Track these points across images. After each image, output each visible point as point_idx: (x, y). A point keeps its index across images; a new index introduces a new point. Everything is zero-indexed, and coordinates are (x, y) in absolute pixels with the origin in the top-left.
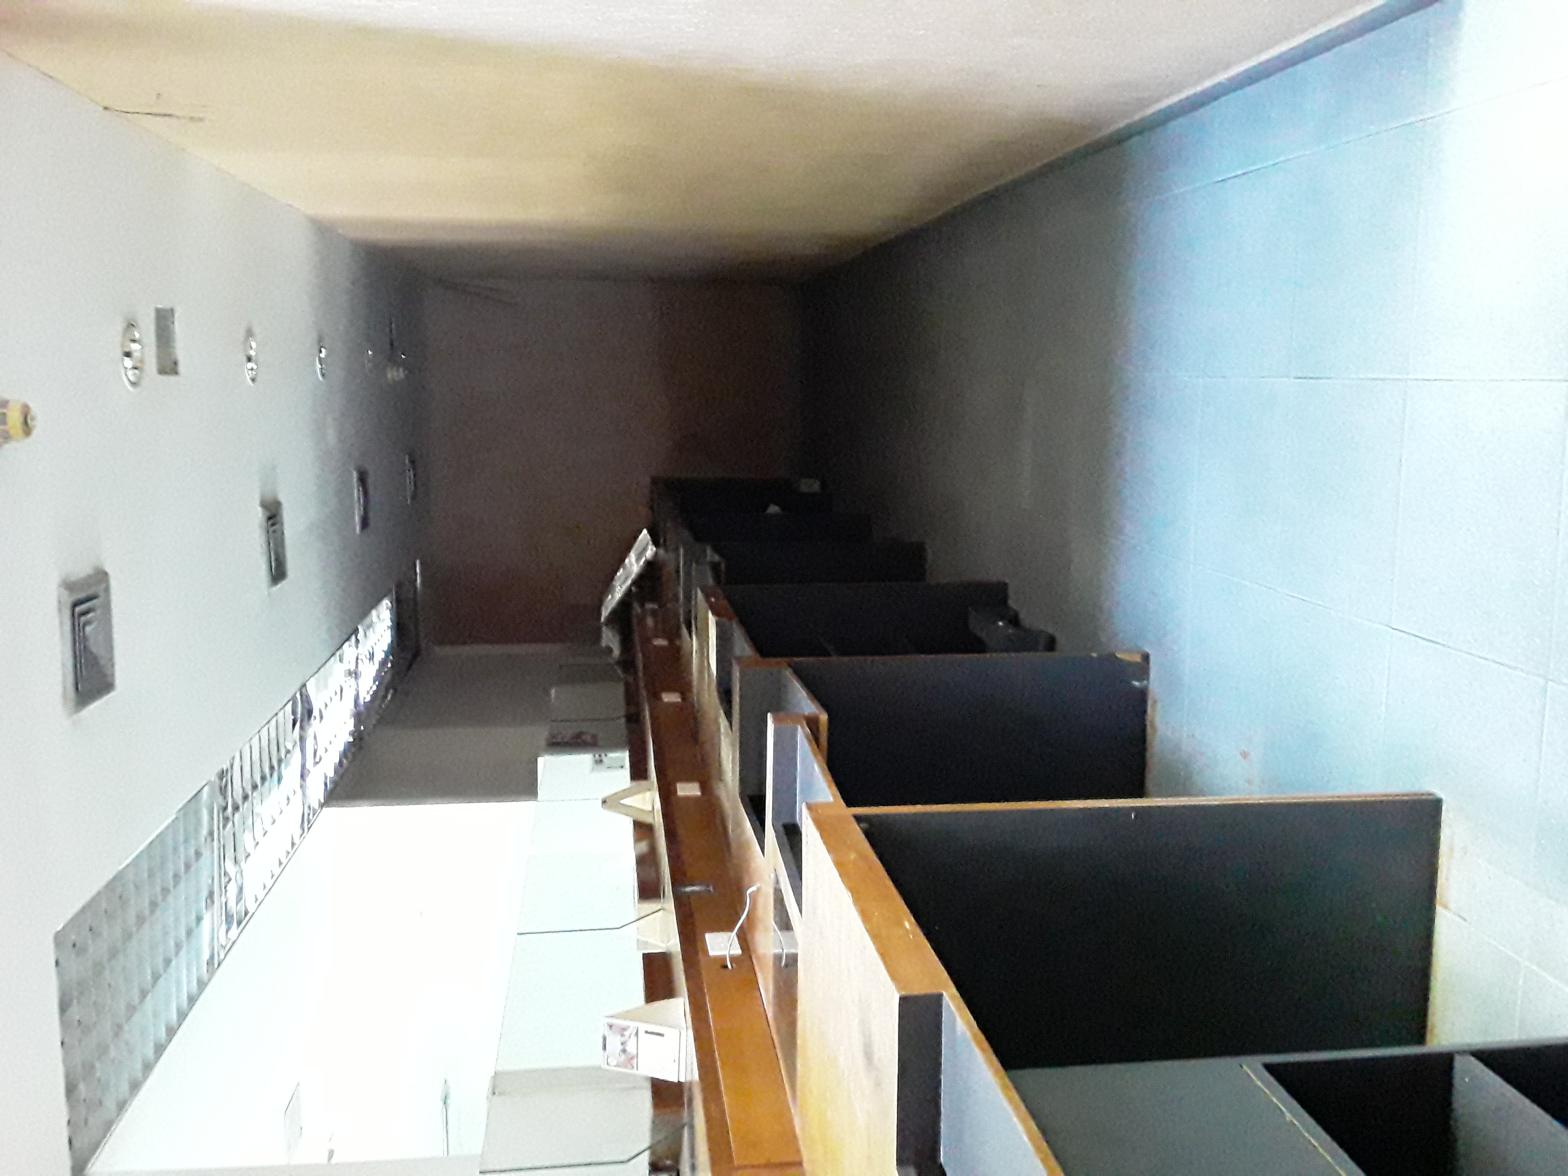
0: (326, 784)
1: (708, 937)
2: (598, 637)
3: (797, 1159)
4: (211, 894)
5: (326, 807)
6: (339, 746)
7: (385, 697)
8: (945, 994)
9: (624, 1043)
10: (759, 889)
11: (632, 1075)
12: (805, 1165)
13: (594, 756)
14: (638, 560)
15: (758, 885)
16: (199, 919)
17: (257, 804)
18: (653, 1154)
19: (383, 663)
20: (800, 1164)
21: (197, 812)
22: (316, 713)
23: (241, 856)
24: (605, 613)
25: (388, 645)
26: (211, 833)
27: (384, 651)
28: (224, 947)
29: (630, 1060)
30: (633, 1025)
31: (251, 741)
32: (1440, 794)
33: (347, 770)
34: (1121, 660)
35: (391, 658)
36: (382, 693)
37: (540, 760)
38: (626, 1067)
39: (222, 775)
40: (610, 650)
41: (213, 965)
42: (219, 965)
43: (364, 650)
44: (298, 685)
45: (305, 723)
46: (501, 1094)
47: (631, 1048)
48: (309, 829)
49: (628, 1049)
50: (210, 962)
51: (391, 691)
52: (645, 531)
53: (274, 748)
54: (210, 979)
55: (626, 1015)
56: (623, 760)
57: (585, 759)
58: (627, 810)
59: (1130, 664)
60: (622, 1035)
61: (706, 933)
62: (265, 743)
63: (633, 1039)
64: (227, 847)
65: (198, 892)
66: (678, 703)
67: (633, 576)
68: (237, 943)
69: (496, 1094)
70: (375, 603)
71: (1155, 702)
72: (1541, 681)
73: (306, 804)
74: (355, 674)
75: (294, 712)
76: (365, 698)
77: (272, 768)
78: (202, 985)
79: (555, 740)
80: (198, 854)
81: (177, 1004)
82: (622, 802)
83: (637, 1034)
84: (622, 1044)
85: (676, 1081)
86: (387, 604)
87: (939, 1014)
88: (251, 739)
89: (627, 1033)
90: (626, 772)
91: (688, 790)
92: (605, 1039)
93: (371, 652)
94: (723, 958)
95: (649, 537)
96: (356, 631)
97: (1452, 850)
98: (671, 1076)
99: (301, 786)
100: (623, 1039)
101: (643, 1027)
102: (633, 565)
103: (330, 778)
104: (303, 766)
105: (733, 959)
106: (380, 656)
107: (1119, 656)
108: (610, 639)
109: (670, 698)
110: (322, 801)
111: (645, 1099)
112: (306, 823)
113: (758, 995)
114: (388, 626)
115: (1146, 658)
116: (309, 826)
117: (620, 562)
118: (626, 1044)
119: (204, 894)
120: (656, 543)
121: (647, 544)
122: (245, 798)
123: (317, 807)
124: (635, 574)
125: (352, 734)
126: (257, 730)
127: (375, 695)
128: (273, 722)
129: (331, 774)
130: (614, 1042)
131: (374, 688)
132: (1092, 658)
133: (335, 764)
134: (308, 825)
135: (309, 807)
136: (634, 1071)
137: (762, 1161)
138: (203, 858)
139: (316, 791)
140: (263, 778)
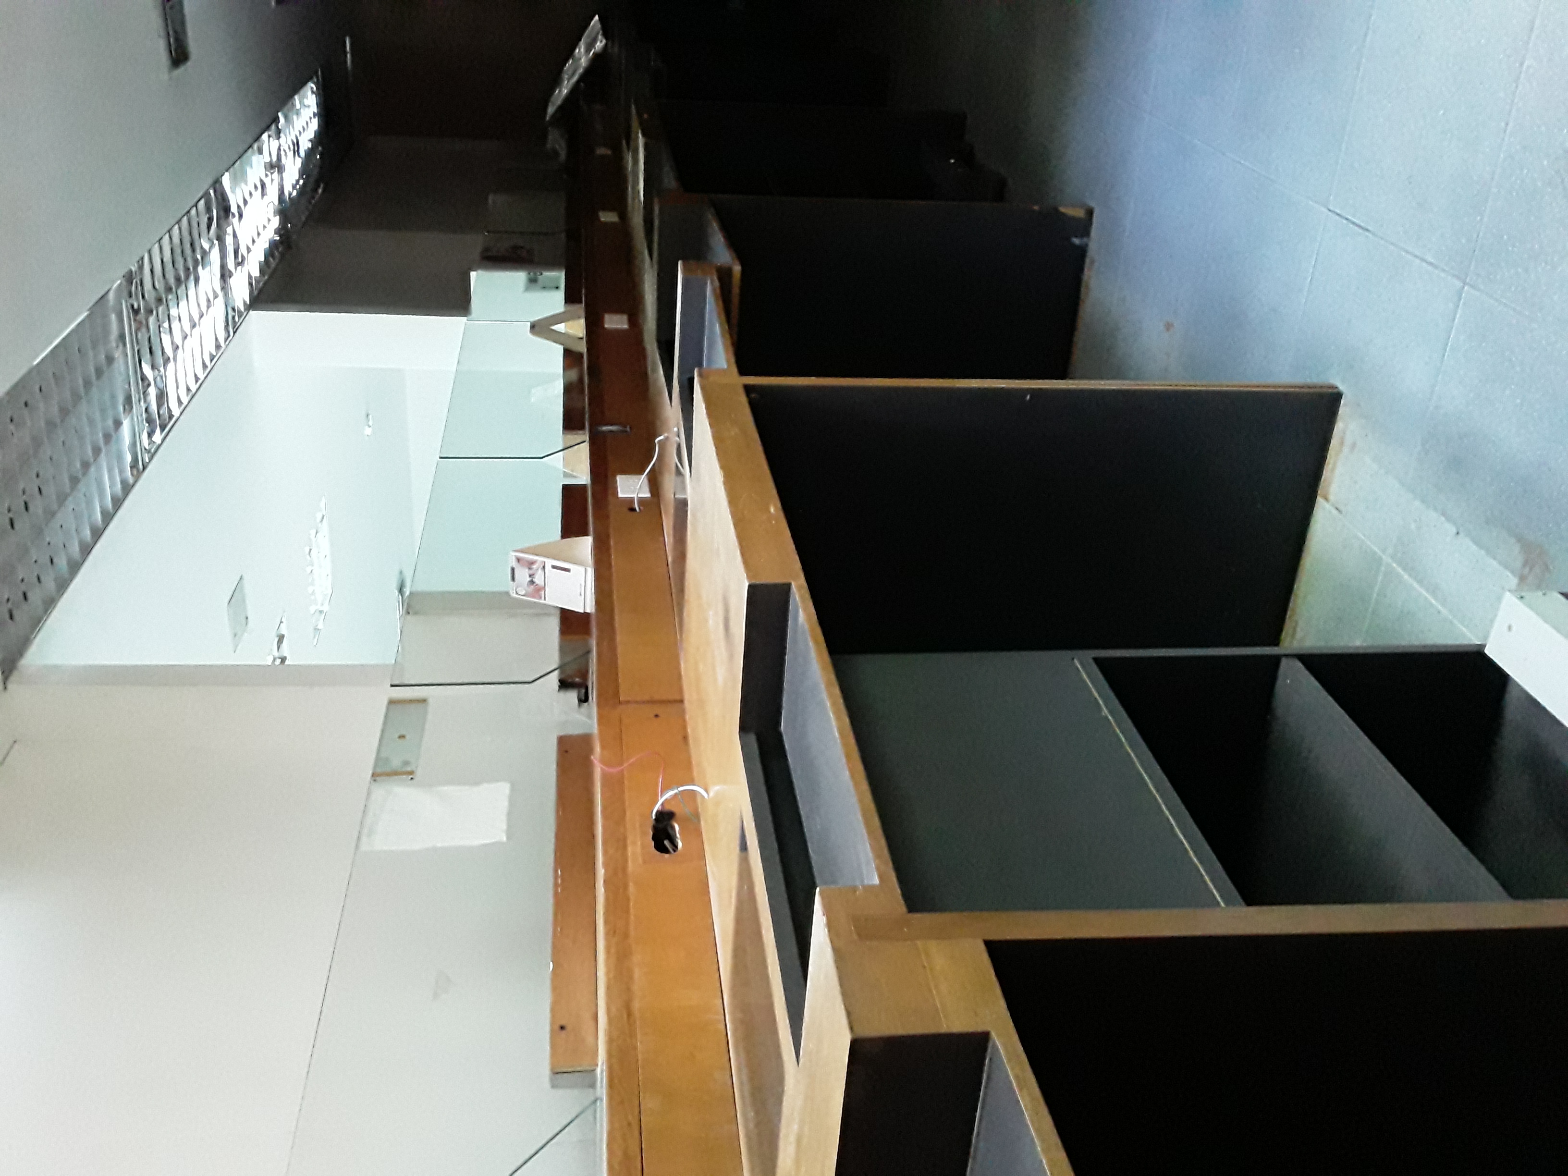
0: (251, 284)
1: (619, 478)
2: (544, 137)
3: (678, 698)
4: (128, 400)
5: (253, 310)
6: (263, 245)
7: (315, 190)
8: (793, 584)
9: (533, 574)
10: (667, 438)
11: (540, 604)
12: (686, 702)
13: (529, 274)
14: (588, 50)
15: (666, 435)
16: (118, 424)
17: (173, 307)
18: (561, 673)
19: (310, 153)
20: (681, 701)
21: (105, 316)
22: (234, 209)
23: (160, 360)
24: (551, 110)
25: (315, 132)
26: (122, 337)
27: (310, 140)
28: (149, 451)
29: (538, 590)
30: (540, 559)
31: (161, 241)
32: (1342, 388)
33: (275, 270)
34: (1063, 214)
35: (320, 148)
36: (310, 186)
37: (473, 274)
38: (533, 597)
39: (129, 278)
40: (556, 153)
41: (138, 468)
42: (144, 468)
43: (286, 141)
44: (210, 181)
45: (222, 222)
46: (416, 613)
47: (539, 580)
48: (234, 333)
49: (536, 580)
50: (134, 465)
51: (322, 186)
52: (597, 17)
53: (187, 246)
54: (136, 482)
55: (534, 551)
56: (559, 278)
57: (519, 277)
58: (556, 337)
59: (1073, 219)
60: (530, 569)
61: (618, 474)
62: (176, 240)
63: (540, 572)
64: (142, 352)
65: (113, 397)
66: (613, 223)
67: (581, 71)
68: (162, 448)
69: (410, 613)
70: (297, 87)
71: (1093, 262)
72: (1458, 284)
73: (229, 305)
74: (276, 166)
75: (209, 209)
76: (290, 194)
77: (187, 269)
78: (127, 488)
79: (490, 254)
80: (110, 360)
81: (101, 507)
82: (553, 328)
83: (544, 567)
84: (530, 576)
85: (582, 611)
86: (312, 88)
87: (787, 602)
88: (161, 238)
89: (534, 567)
90: (560, 295)
91: (615, 322)
92: (513, 570)
93: (295, 141)
94: (631, 500)
95: (599, 26)
96: (276, 120)
97: (1342, 443)
98: (578, 608)
99: (223, 288)
100: (531, 572)
101: (550, 563)
102: (582, 56)
103: (255, 277)
104: (223, 267)
105: (642, 501)
106: (305, 145)
107: (1062, 209)
108: (556, 141)
109: (608, 217)
110: (248, 302)
111: (553, 625)
112: (233, 324)
113: (662, 539)
114: (314, 113)
115: (1090, 213)
116: (235, 330)
117: (570, 53)
118: (534, 576)
119: (121, 399)
120: (606, 35)
121: (597, 34)
122: (159, 300)
123: (242, 309)
124: (584, 68)
125: (277, 232)
126: (167, 228)
127: (302, 192)
128: (185, 219)
129: (256, 273)
130: (523, 575)
131: (301, 182)
132: (1034, 211)
133: (260, 263)
134: (233, 329)
135: (234, 309)
136: (542, 601)
137: (646, 697)
138: (115, 365)
139: (241, 293)
140: (178, 280)
